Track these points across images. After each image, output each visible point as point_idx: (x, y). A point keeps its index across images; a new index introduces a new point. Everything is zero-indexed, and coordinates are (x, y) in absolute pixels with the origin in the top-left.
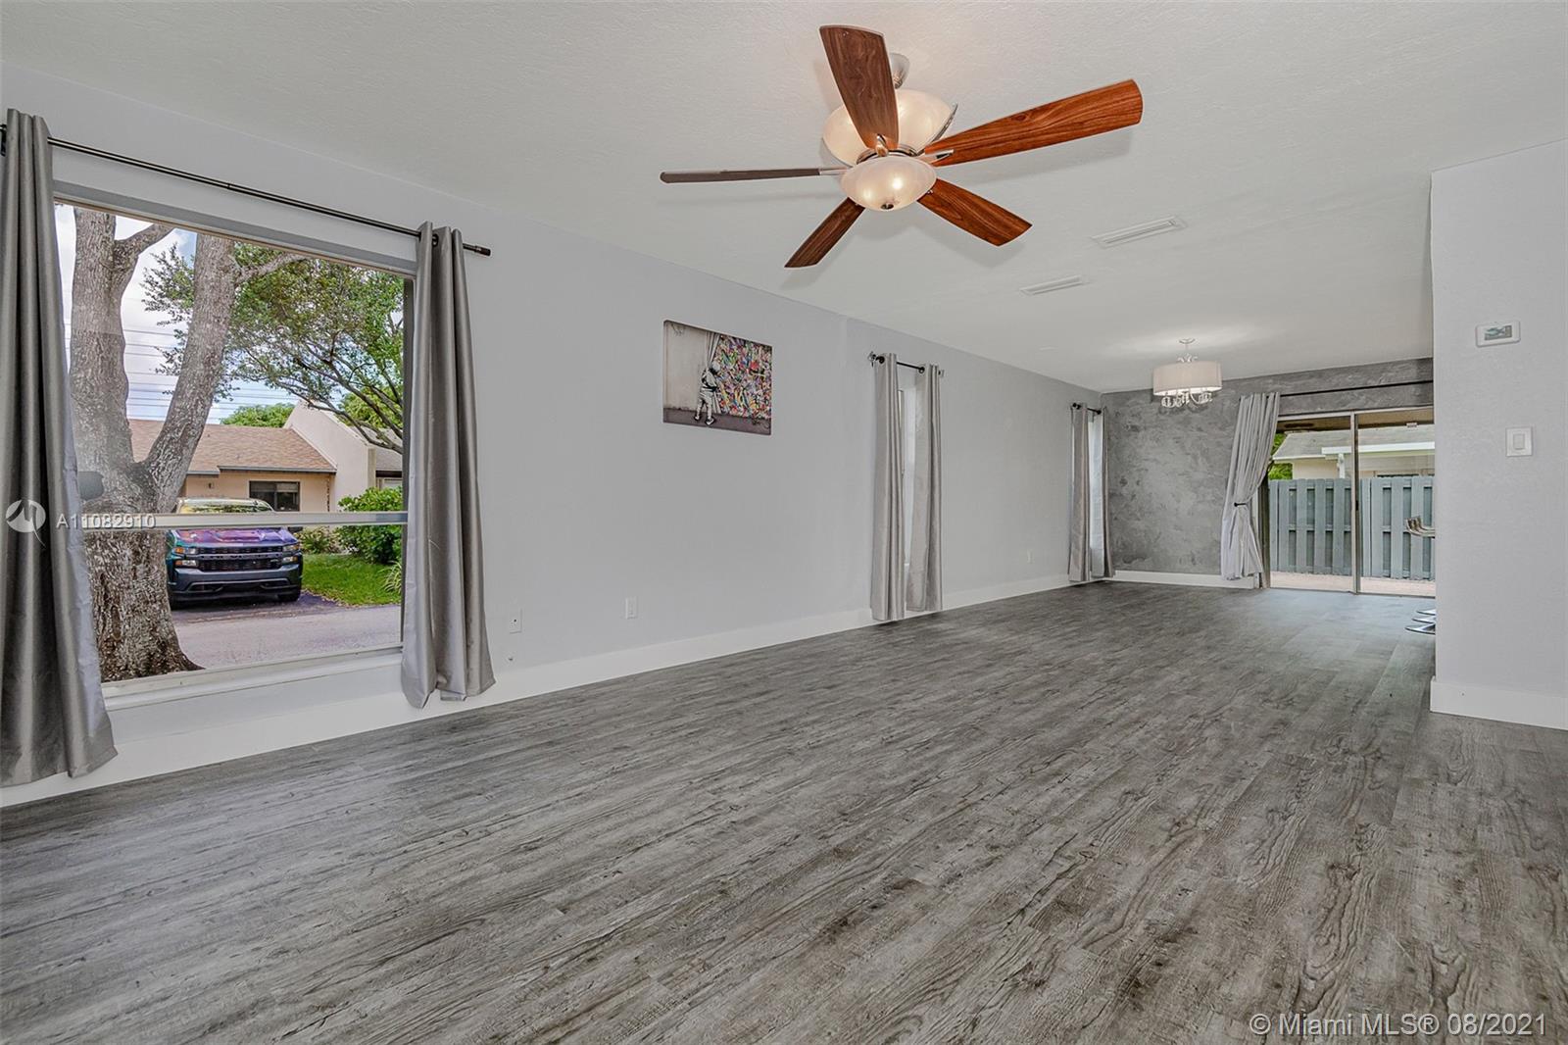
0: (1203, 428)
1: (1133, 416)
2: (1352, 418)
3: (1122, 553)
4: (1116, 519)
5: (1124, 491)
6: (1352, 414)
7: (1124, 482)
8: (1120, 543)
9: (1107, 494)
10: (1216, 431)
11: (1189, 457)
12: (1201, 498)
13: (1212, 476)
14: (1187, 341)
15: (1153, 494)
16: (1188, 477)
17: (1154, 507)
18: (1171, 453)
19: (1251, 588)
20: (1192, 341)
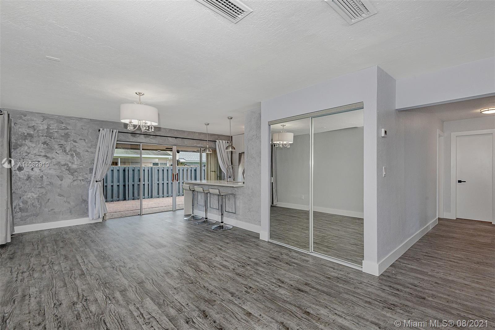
0: (77, 141)
2: (141, 146)
6: (141, 144)
10: (85, 144)
11: (69, 156)
12: (75, 178)
13: (82, 167)
14: (140, 94)
15: (44, 176)
16: (67, 167)
17: (45, 184)
18: (56, 153)
19: (102, 221)
20: (142, 95)
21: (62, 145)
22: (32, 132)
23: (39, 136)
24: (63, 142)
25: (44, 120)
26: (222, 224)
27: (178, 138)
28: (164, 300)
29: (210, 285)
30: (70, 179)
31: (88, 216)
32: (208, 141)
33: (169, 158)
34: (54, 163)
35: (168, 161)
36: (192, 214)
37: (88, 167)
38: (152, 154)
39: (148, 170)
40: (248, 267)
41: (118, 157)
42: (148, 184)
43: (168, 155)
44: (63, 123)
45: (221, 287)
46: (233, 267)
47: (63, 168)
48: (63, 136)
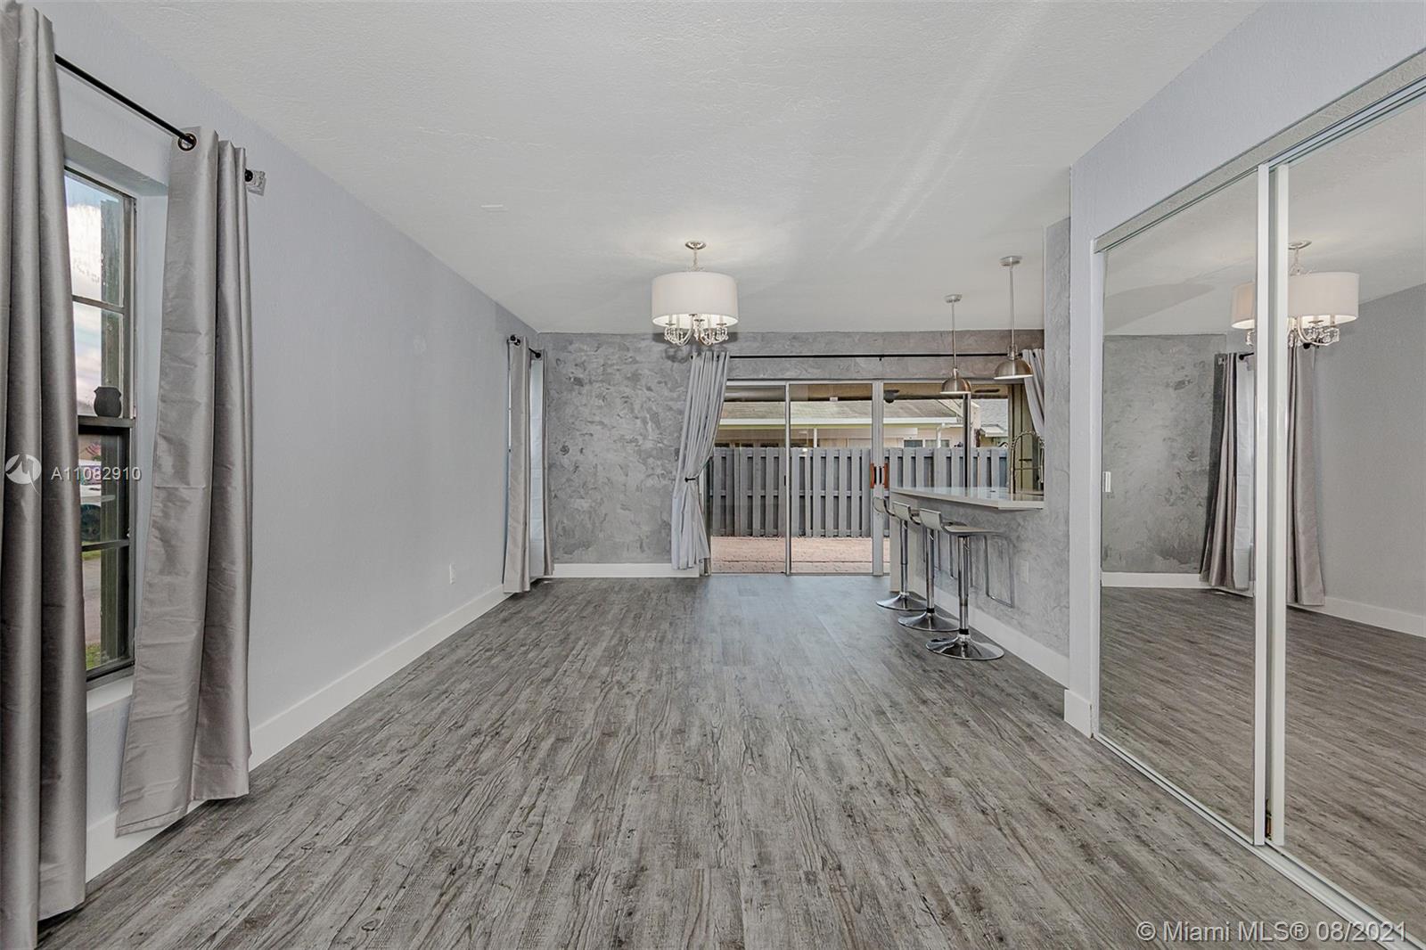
0: (653, 388)
1: (576, 365)
2: (787, 388)
3: (563, 542)
4: (556, 496)
5: (565, 460)
6: (787, 384)
7: (565, 450)
8: (560, 528)
9: (546, 466)
10: (666, 393)
11: (638, 421)
12: (650, 471)
13: (661, 445)
14: (694, 246)
15: (599, 466)
16: (636, 446)
17: (600, 482)
18: (619, 415)
19: (698, 576)
20: (701, 248)
21: (627, 397)
22: (581, 376)
23: (591, 382)
24: (628, 391)
25: (598, 348)
26: (963, 636)
27: (883, 356)
28: (602, 795)
29: (735, 807)
30: (640, 472)
31: (670, 561)
32: (957, 355)
33: (941, 424)
34: (616, 438)
35: (939, 435)
36: (900, 590)
37: (672, 446)
38: (905, 415)
39: (861, 458)
40: (907, 803)
41: (813, 425)
42: (861, 498)
43: (951, 416)
44: (628, 350)
45: (757, 826)
46: (856, 781)
47: (630, 448)
48: (629, 378)
